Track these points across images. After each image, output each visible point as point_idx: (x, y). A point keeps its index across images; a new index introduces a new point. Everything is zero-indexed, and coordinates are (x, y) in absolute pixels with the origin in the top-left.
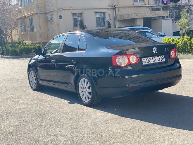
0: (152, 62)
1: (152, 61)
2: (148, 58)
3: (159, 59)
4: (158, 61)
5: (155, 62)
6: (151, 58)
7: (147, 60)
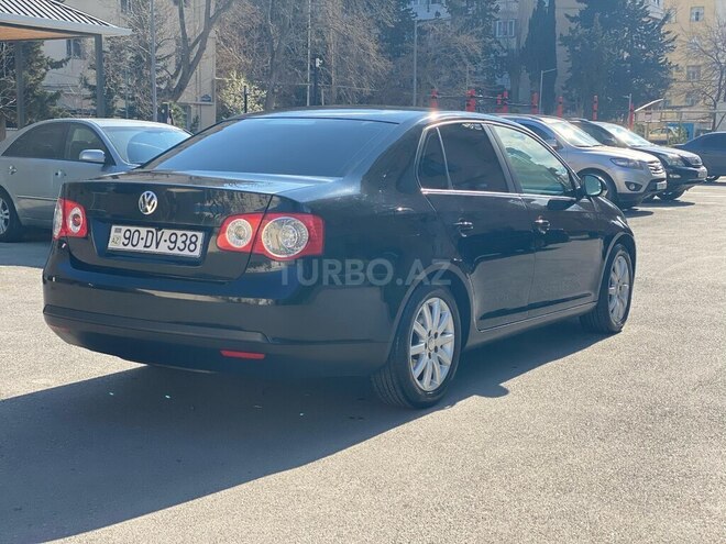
0: (140, 248)
1: (142, 243)
2: (133, 229)
3: (175, 242)
4: (163, 248)
5: (153, 249)
6: (143, 231)
7: (128, 235)
